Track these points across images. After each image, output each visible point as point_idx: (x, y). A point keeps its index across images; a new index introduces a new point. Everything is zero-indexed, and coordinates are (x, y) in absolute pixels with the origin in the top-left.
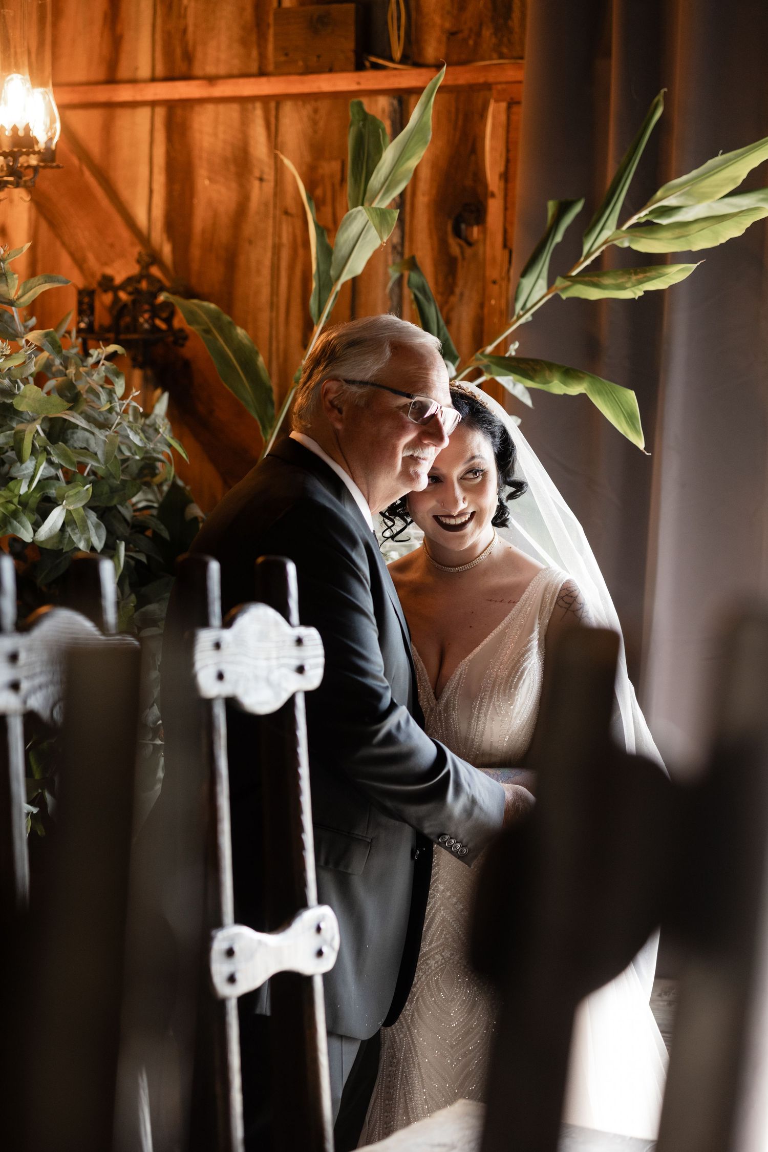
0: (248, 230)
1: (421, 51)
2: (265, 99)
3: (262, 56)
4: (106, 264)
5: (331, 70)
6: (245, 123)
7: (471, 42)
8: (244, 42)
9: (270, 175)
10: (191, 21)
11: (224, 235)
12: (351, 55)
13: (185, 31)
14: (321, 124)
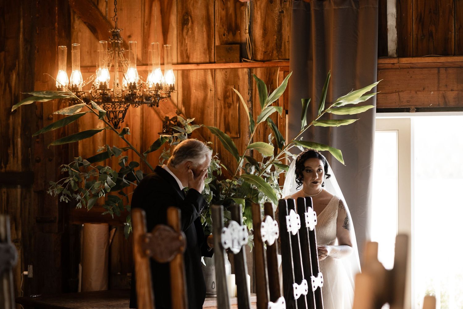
0: (207, 104)
1: (256, 56)
2: (211, 70)
3: (210, 57)
4: (166, 113)
5: (233, 62)
6: (205, 75)
7: (270, 55)
8: (204, 53)
9: (213, 89)
10: (188, 48)
11: (200, 105)
12: (239, 58)
13: (187, 50)
14: (228, 76)
